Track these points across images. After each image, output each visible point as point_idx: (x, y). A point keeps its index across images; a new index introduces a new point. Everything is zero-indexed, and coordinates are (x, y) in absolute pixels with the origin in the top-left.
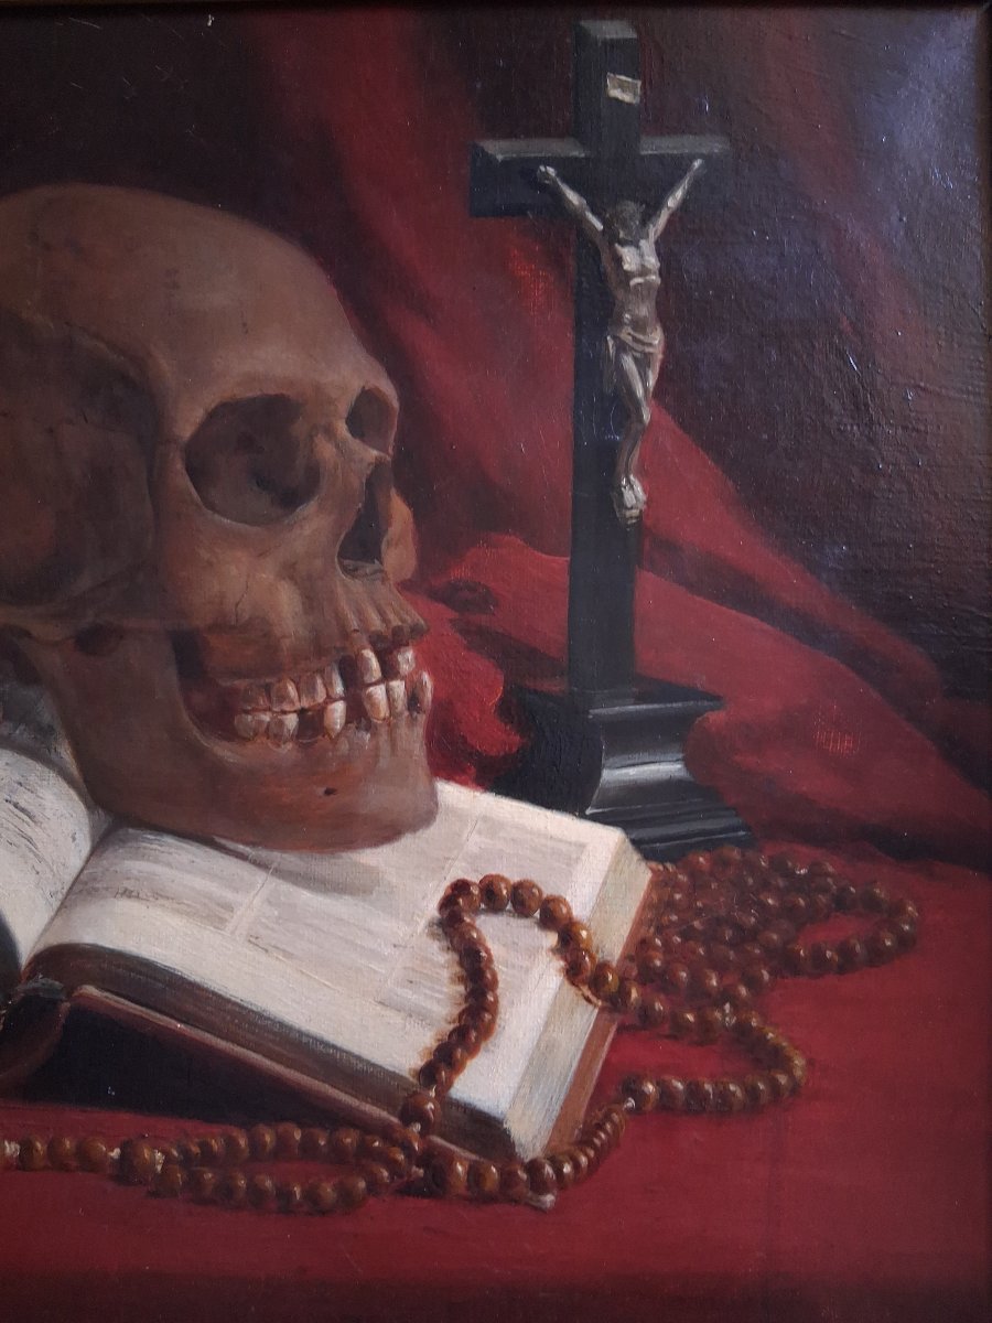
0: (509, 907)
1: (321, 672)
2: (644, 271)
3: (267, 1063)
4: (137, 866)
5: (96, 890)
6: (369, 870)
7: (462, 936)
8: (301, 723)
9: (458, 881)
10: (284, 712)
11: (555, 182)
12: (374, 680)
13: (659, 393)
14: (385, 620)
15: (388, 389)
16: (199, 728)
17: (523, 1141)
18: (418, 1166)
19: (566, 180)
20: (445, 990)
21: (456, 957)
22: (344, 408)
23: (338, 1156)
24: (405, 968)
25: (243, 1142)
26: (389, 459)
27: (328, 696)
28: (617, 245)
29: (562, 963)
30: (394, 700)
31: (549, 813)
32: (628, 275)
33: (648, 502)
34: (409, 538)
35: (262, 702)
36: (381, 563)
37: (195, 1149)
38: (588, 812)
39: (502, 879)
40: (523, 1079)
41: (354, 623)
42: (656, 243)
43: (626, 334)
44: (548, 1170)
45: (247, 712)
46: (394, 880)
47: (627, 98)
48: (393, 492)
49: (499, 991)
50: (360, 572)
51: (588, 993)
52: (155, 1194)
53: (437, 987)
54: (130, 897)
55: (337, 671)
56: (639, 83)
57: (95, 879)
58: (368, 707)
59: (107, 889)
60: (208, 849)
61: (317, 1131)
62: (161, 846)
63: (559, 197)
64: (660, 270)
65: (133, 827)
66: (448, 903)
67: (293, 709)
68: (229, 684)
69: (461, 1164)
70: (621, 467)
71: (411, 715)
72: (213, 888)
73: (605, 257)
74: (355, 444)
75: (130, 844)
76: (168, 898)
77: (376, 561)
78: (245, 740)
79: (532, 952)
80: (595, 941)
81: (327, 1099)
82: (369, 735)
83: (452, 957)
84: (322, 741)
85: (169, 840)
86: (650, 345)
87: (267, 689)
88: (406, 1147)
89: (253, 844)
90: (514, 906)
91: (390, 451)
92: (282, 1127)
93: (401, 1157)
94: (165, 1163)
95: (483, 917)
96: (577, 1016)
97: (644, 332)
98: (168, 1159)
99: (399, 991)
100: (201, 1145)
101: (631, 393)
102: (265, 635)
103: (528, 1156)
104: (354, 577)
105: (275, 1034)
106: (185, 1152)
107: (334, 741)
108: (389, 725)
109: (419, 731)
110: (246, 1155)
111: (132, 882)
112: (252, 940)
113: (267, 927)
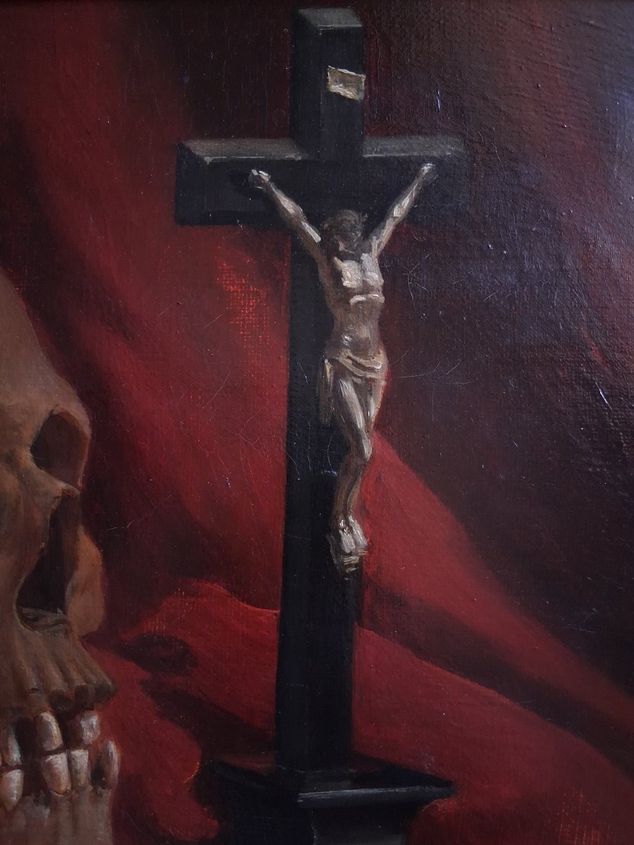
2: (366, 289)
11: (268, 187)
12: (54, 748)
13: (382, 425)
14: (67, 679)
15: (79, 414)
19: (281, 187)
22: (29, 434)
26: (78, 492)
28: (336, 259)
30: (76, 771)
32: (349, 293)
33: (369, 548)
34: (98, 583)
36: (65, 612)
41: (33, 683)
42: (381, 258)
43: (345, 357)
47: (349, 93)
48: (81, 530)
50: (41, 622)
55: (14, 736)
56: (363, 77)
58: (47, 778)
63: (274, 206)
64: (384, 287)
70: (339, 507)
71: (95, 790)
73: (323, 273)
74: (40, 475)
77: (59, 611)
82: (48, 811)
86: (372, 370)
91: (80, 484)
97: (366, 356)
101: (351, 424)
104: (34, 628)
107: (10, 816)
108: (70, 800)
109: (104, 808)
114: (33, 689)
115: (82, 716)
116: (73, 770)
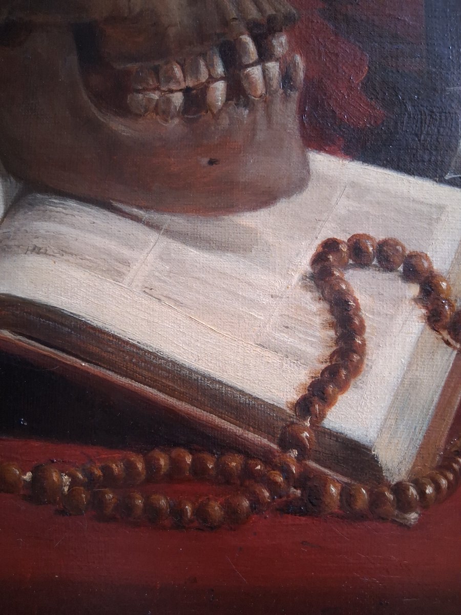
0: (375, 262)
1: (203, 55)
3: (162, 396)
4: (44, 227)
5: (9, 247)
6: (248, 230)
7: (332, 287)
8: (187, 100)
9: (329, 240)
10: (171, 91)
12: (251, 62)
14: (261, 10)
16: (95, 105)
17: (390, 465)
18: (295, 488)
20: (318, 334)
21: (327, 306)
23: (225, 477)
24: (281, 315)
25: (140, 466)
27: (210, 76)
29: (424, 311)
30: (270, 79)
31: (411, 179)
35: (152, 82)
37: (98, 472)
38: (448, 177)
39: (369, 238)
40: (389, 412)
41: (232, 12)
44: (413, 491)
45: (139, 91)
46: (271, 240)
49: (366, 336)
51: (448, 337)
52: (63, 512)
53: (311, 332)
54: (38, 253)
55: (218, 55)
57: (8, 238)
58: (246, 85)
59: (19, 247)
60: (106, 212)
61: (206, 456)
62: (65, 209)
65: (40, 192)
66: (320, 259)
67: (179, 90)
68: (122, 67)
69: (335, 487)
71: (285, 92)
72: (112, 246)
75: (37, 207)
76: (72, 254)
78: (138, 116)
79: (397, 302)
80: (454, 291)
81: (216, 428)
82: (247, 112)
83: (323, 306)
84: (206, 117)
85: (72, 203)
87: (156, 71)
88: (286, 471)
89: (147, 208)
90: (379, 262)
92: (175, 452)
93: (280, 479)
94: (70, 487)
95: (351, 271)
96: (438, 357)
98: (74, 481)
99: (277, 335)
100: (103, 469)
102: (154, 25)
103: (395, 479)
105: (168, 371)
106: (89, 475)
107: (216, 117)
108: (265, 102)
109: (293, 106)
110: (143, 477)
111: (41, 240)
112: (147, 290)
113: (160, 280)
114: (234, 18)
115: (274, 36)
116: (267, 78)
